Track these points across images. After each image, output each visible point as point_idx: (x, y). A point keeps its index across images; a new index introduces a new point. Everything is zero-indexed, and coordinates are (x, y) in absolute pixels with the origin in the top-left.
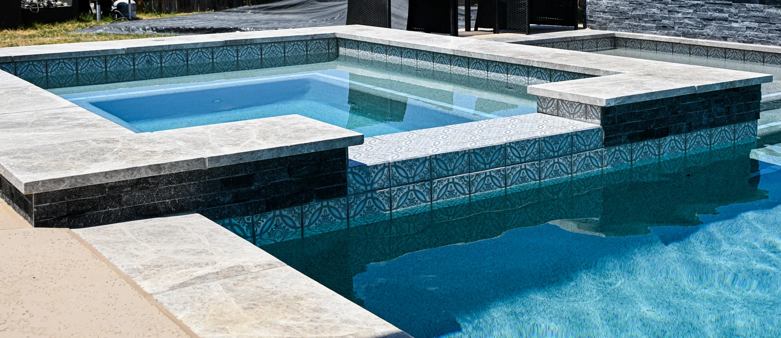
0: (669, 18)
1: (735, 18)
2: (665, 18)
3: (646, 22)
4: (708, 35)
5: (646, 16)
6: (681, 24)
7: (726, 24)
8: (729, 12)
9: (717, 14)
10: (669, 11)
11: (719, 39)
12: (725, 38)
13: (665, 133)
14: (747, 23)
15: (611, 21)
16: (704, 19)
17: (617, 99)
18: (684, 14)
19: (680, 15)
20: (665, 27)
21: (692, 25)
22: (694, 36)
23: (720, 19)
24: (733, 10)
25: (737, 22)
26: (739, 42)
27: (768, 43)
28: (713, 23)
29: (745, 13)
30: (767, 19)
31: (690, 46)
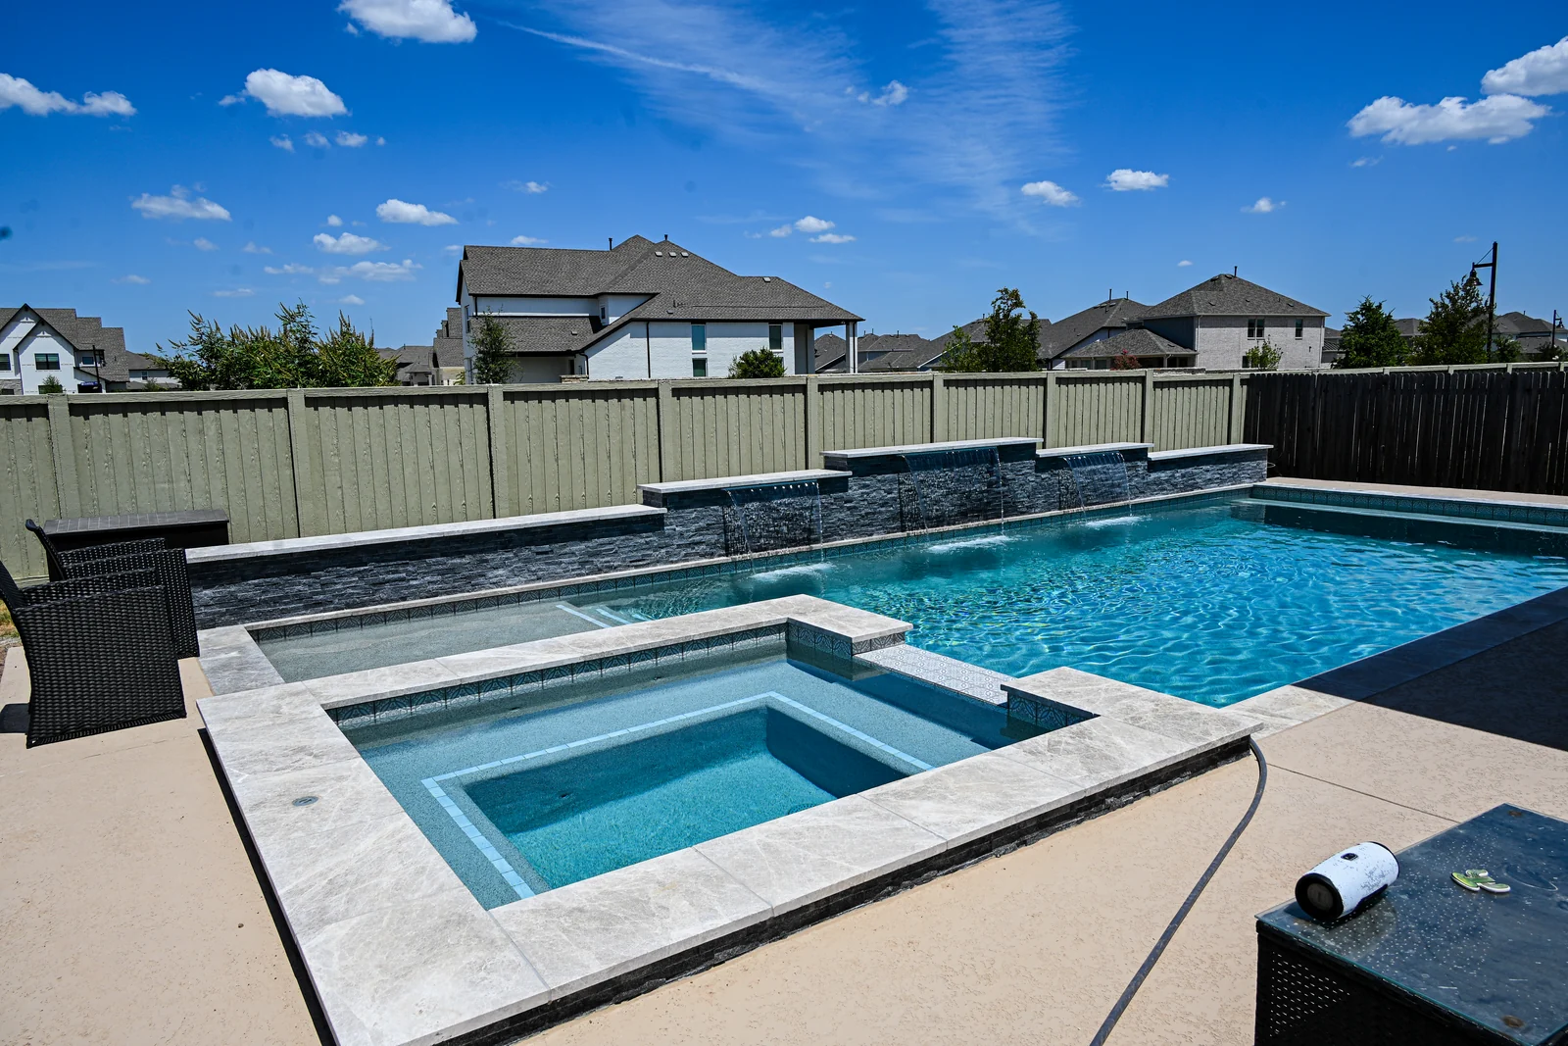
0: (324, 593)
1: (413, 575)
2: (318, 594)
3: (286, 604)
4: (382, 599)
5: (287, 597)
6: (342, 595)
7: (405, 584)
8: (407, 571)
9: (391, 576)
10: (322, 585)
11: (397, 601)
12: (404, 599)
14: (428, 578)
15: (223, 614)
16: (374, 585)
18: (344, 584)
19: (338, 587)
20: (318, 604)
21: (358, 594)
22: (363, 604)
23: (395, 580)
24: (410, 568)
25: (416, 579)
26: (421, 598)
27: (455, 592)
28: (387, 586)
29: (426, 568)
30: (452, 570)
31: (361, 617)
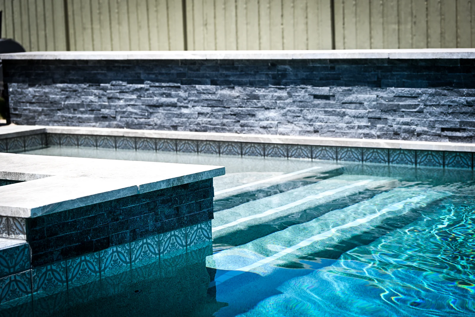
0: (109, 107)
1: (185, 102)
2: (105, 107)
3: (82, 113)
4: (156, 125)
5: (82, 105)
6: (124, 112)
7: (175, 111)
8: (177, 96)
9: (164, 100)
10: (109, 98)
11: (168, 129)
12: (175, 128)
13: (106, 244)
14: (199, 109)
15: (40, 114)
16: (151, 106)
17: (44, 207)
18: (126, 100)
19: (122, 102)
20: (105, 118)
21: (136, 114)
22: (140, 126)
23: (168, 105)
24: (182, 93)
25: (187, 107)
26: (191, 130)
27: (223, 130)
28: (161, 110)
29: (196, 96)
30: (220, 103)
31: (136, 139)
